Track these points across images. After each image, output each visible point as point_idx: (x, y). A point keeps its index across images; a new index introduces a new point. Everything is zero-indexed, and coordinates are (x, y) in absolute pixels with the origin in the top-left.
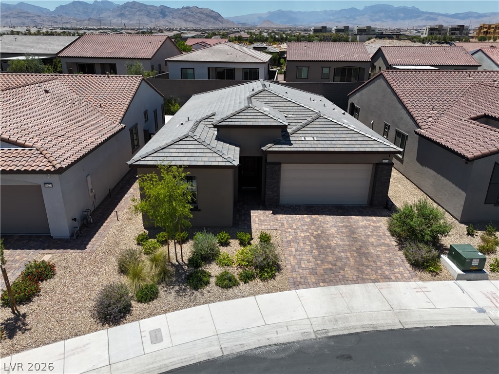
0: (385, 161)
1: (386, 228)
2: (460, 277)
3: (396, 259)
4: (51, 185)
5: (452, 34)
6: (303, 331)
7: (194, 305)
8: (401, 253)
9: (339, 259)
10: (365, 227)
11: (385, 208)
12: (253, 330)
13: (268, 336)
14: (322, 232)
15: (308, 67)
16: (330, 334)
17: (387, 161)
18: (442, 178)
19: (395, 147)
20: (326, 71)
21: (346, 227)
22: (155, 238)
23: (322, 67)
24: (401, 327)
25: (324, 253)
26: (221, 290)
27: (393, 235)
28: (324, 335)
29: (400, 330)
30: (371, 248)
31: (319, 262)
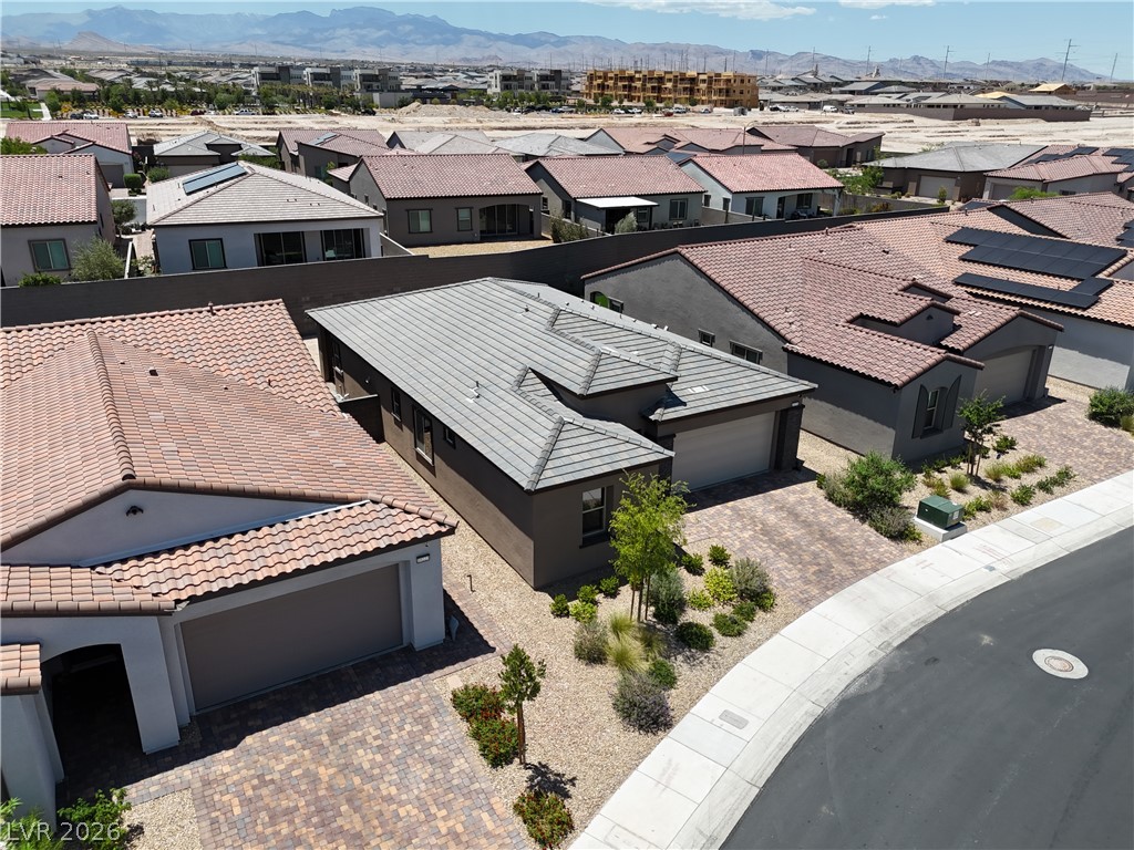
0: (794, 405)
1: (822, 498)
2: (945, 538)
3: (870, 536)
4: (427, 558)
5: (544, 87)
6: (868, 651)
7: (728, 669)
8: (866, 526)
9: (815, 555)
10: (801, 503)
11: (794, 469)
12: (823, 670)
13: (842, 671)
14: (762, 524)
15: (430, 210)
16: (895, 644)
17: (797, 404)
18: (847, 412)
19: (807, 382)
20: (464, 214)
21: (781, 508)
22: (576, 598)
23: (457, 209)
24: (943, 612)
25: (794, 553)
26: (735, 640)
27: (839, 505)
28: (890, 649)
29: (945, 615)
30: (832, 530)
31: (800, 566)
